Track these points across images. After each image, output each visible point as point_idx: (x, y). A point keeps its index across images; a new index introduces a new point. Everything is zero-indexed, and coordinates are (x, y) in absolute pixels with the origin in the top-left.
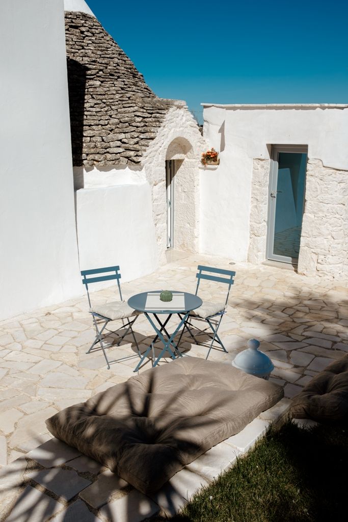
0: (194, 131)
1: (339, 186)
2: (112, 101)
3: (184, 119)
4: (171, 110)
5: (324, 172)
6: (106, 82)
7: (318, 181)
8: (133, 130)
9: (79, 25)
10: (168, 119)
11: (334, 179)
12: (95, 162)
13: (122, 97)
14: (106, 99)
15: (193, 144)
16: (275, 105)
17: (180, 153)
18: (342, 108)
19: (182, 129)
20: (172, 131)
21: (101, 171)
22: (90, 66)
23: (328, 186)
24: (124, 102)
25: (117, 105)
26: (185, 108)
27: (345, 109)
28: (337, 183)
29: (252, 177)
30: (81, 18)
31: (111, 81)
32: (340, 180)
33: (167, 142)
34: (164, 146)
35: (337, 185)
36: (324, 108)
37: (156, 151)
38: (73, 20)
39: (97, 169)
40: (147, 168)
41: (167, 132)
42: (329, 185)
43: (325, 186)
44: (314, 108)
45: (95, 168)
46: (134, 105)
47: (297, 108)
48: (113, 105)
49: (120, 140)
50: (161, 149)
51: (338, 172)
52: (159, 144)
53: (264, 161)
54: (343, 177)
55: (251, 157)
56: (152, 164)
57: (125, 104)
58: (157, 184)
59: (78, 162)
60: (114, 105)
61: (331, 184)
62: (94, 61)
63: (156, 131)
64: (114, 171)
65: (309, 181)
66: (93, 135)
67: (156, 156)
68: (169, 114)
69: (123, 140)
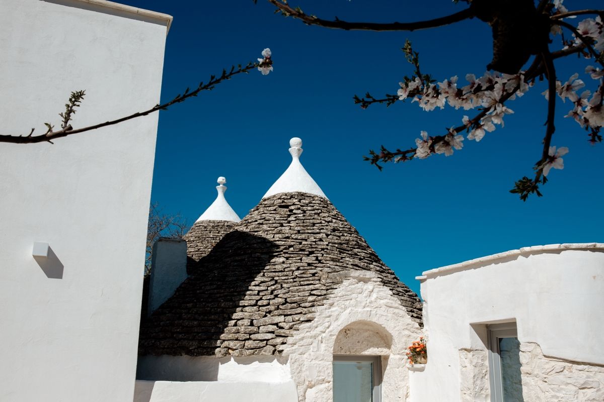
0: (394, 313)
1: (582, 395)
2: (286, 277)
3: (374, 295)
4: (346, 283)
5: (547, 366)
6: (292, 259)
7: (540, 383)
8: (299, 312)
9: (290, 204)
10: (339, 295)
11: (569, 381)
12: (230, 351)
13: (303, 273)
14: (278, 276)
15: (394, 333)
16: (470, 262)
17: (378, 346)
18: (558, 251)
19: (368, 309)
20: (348, 311)
21: (239, 364)
22: (280, 242)
23: (558, 394)
24: (302, 279)
25: (291, 282)
26: (376, 282)
27: (563, 252)
28: (575, 388)
29: (460, 381)
30: (296, 198)
31: (299, 256)
32: (582, 382)
33: (337, 326)
34: (331, 331)
35: (577, 393)
36: (526, 255)
37: (315, 337)
38: (285, 201)
39: (235, 361)
40: (293, 361)
41: (337, 313)
42: (559, 391)
43: (553, 393)
44: (514, 257)
45: (232, 359)
46: (318, 282)
47: (496, 261)
48: (285, 283)
49: (277, 324)
50: (324, 335)
51: (575, 366)
52: (320, 329)
53: (471, 353)
54: (588, 377)
55: (456, 348)
56: (305, 356)
57: (303, 281)
58: (314, 386)
59: (209, 350)
60: (287, 283)
61: (562, 389)
62: (288, 238)
63: (316, 311)
64: (256, 364)
65: (526, 384)
66: (241, 317)
67: (315, 344)
68: (341, 289)
69: (280, 324)
